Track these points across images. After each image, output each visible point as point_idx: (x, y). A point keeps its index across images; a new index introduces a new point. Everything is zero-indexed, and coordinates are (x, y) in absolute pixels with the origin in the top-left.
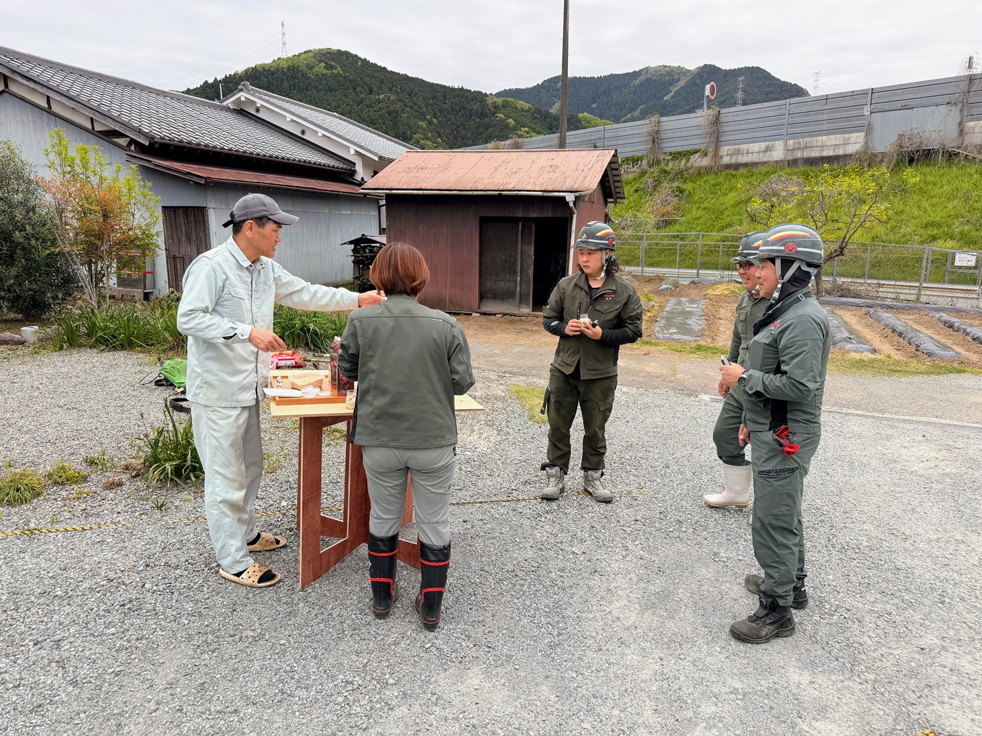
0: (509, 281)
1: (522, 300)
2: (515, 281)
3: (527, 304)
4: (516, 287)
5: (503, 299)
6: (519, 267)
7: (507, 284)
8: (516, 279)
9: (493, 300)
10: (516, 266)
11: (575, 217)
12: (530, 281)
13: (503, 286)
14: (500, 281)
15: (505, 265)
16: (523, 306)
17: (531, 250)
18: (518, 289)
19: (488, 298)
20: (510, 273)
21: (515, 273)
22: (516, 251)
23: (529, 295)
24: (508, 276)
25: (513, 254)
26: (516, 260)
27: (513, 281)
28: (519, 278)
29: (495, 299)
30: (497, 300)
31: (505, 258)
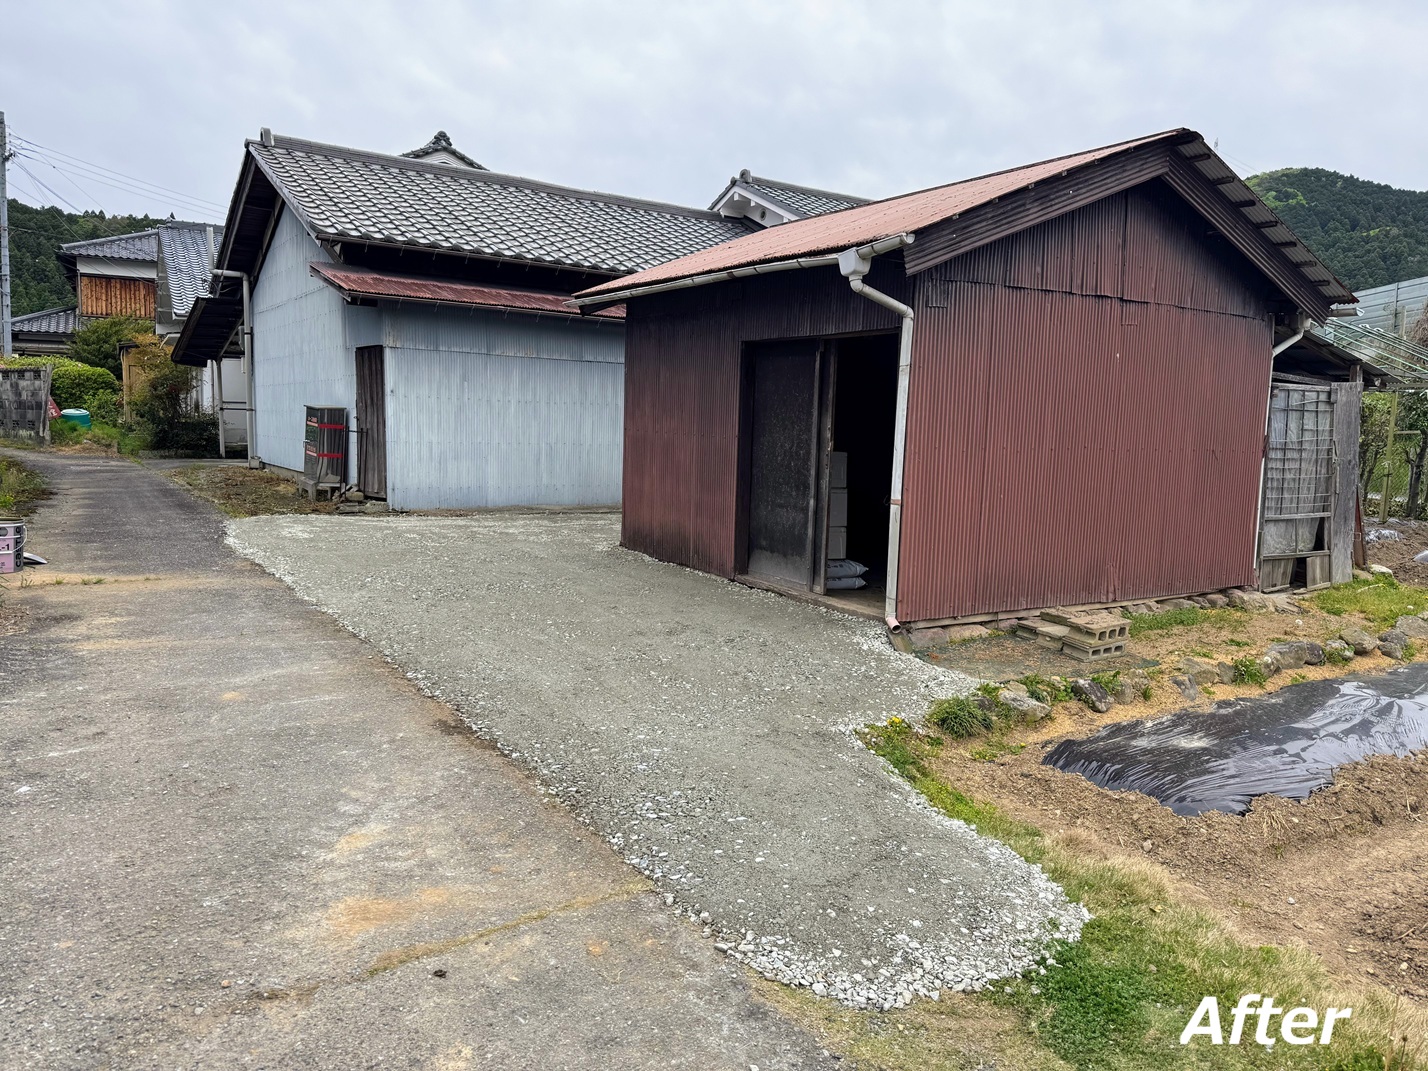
0: (795, 507)
2: (805, 510)
3: (819, 573)
4: (806, 525)
5: (785, 554)
7: (792, 515)
8: (808, 503)
9: (768, 554)
10: (808, 471)
11: (908, 327)
13: (786, 517)
14: (781, 506)
15: (789, 465)
17: (826, 427)
18: (810, 531)
19: (762, 548)
20: (797, 488)
21: (806, 487)
22: (810, 431)
23: (821, 549)
24: (794, 494)
25: (804, 437)
26: (808, 453)
27: (802, 510)
28: (812, 503)
29: (772, 552)
30: (775, 554)
31: (791, 448)
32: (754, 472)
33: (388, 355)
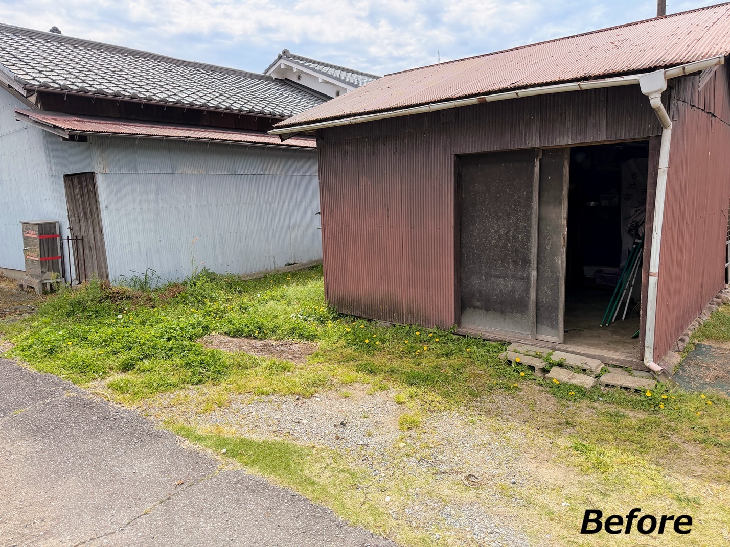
0: (514, 277)
1: (542, 316)
2: (527, 280)
3: (554, 326)
4: (527, 290)
5: (503, 312)
6: (534, 250)
7: (510, 283)
8: (529, 274)
10: (529, 249)
11: (667, 135)
12: (557, 279)
13: (503, 286)
14: (497, 276)
15: (505, 246)
16: (544, 328)
17: (560, 217)
18: (533, 295)
19: (475, 307)
20: (516, 263)
21: (526, 262)
22: (529, 219)
23: (557, 309)
24: (511, 267)
25: (523, 224)
26: (528, 238)
27: (522, 279)
28: (534, 273)
29: (487, 309)
30: (490, 312)
31: (507, 234)
32: (464, 251)
33: (100, 180)
